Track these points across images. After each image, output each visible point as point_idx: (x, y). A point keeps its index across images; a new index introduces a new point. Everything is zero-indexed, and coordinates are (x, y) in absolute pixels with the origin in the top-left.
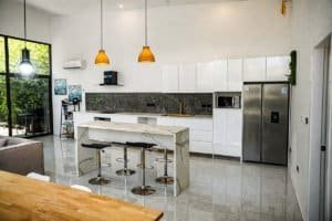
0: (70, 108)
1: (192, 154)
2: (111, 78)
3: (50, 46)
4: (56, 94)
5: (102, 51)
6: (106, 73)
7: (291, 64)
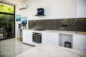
4: (17, 21)
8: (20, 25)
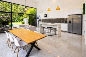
0: (39, 22)
1: (62, 31)
2: (46, 16)
3: (36, 9)
5: (49, 9)
6: (45, 15)
7: (83, 8)
8: (38, 21)
